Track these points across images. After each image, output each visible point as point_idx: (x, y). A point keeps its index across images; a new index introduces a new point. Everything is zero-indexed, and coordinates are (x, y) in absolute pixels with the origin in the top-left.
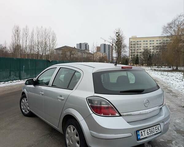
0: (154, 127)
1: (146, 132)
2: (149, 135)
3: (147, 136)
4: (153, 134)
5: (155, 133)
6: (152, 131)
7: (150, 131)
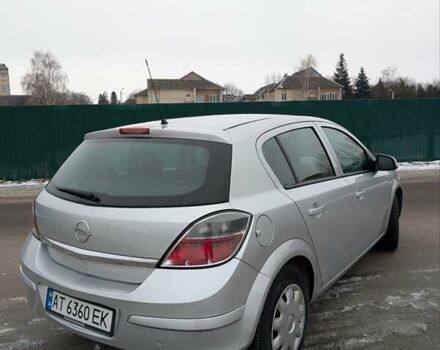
0: (92, 307)
1: (66, 303)
2: (71, 316)
3: (64, 312)
4: (82, 320)
5: (89, 322)
6: (80, 311)
7: (78, 308)
